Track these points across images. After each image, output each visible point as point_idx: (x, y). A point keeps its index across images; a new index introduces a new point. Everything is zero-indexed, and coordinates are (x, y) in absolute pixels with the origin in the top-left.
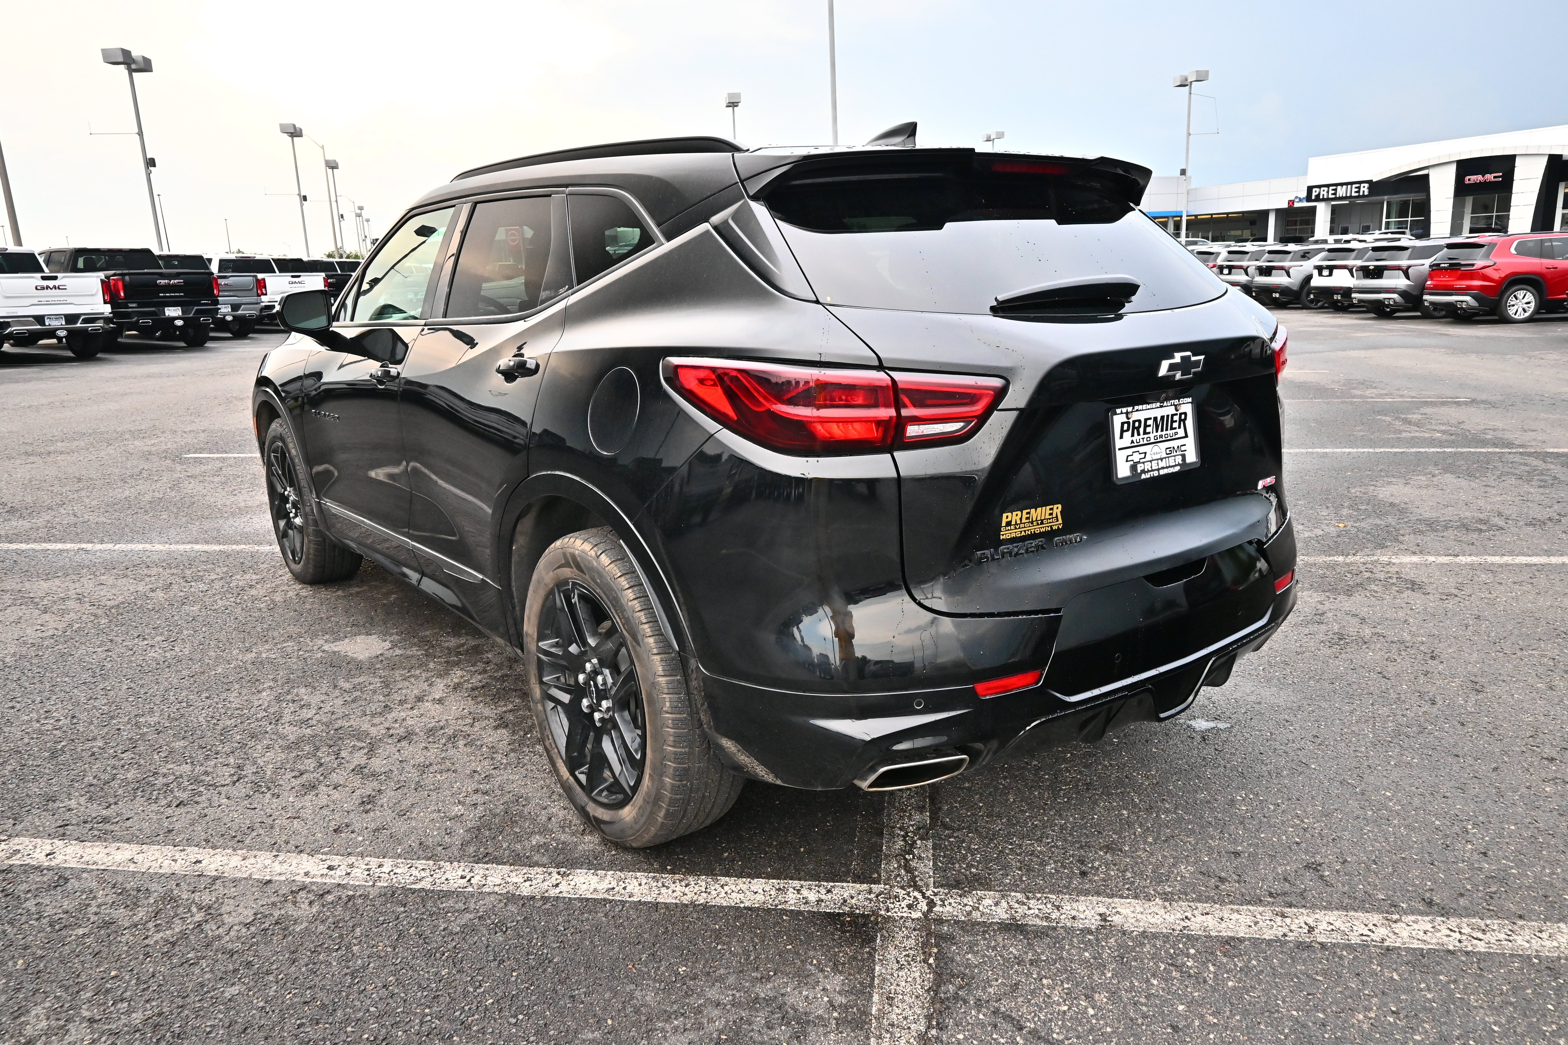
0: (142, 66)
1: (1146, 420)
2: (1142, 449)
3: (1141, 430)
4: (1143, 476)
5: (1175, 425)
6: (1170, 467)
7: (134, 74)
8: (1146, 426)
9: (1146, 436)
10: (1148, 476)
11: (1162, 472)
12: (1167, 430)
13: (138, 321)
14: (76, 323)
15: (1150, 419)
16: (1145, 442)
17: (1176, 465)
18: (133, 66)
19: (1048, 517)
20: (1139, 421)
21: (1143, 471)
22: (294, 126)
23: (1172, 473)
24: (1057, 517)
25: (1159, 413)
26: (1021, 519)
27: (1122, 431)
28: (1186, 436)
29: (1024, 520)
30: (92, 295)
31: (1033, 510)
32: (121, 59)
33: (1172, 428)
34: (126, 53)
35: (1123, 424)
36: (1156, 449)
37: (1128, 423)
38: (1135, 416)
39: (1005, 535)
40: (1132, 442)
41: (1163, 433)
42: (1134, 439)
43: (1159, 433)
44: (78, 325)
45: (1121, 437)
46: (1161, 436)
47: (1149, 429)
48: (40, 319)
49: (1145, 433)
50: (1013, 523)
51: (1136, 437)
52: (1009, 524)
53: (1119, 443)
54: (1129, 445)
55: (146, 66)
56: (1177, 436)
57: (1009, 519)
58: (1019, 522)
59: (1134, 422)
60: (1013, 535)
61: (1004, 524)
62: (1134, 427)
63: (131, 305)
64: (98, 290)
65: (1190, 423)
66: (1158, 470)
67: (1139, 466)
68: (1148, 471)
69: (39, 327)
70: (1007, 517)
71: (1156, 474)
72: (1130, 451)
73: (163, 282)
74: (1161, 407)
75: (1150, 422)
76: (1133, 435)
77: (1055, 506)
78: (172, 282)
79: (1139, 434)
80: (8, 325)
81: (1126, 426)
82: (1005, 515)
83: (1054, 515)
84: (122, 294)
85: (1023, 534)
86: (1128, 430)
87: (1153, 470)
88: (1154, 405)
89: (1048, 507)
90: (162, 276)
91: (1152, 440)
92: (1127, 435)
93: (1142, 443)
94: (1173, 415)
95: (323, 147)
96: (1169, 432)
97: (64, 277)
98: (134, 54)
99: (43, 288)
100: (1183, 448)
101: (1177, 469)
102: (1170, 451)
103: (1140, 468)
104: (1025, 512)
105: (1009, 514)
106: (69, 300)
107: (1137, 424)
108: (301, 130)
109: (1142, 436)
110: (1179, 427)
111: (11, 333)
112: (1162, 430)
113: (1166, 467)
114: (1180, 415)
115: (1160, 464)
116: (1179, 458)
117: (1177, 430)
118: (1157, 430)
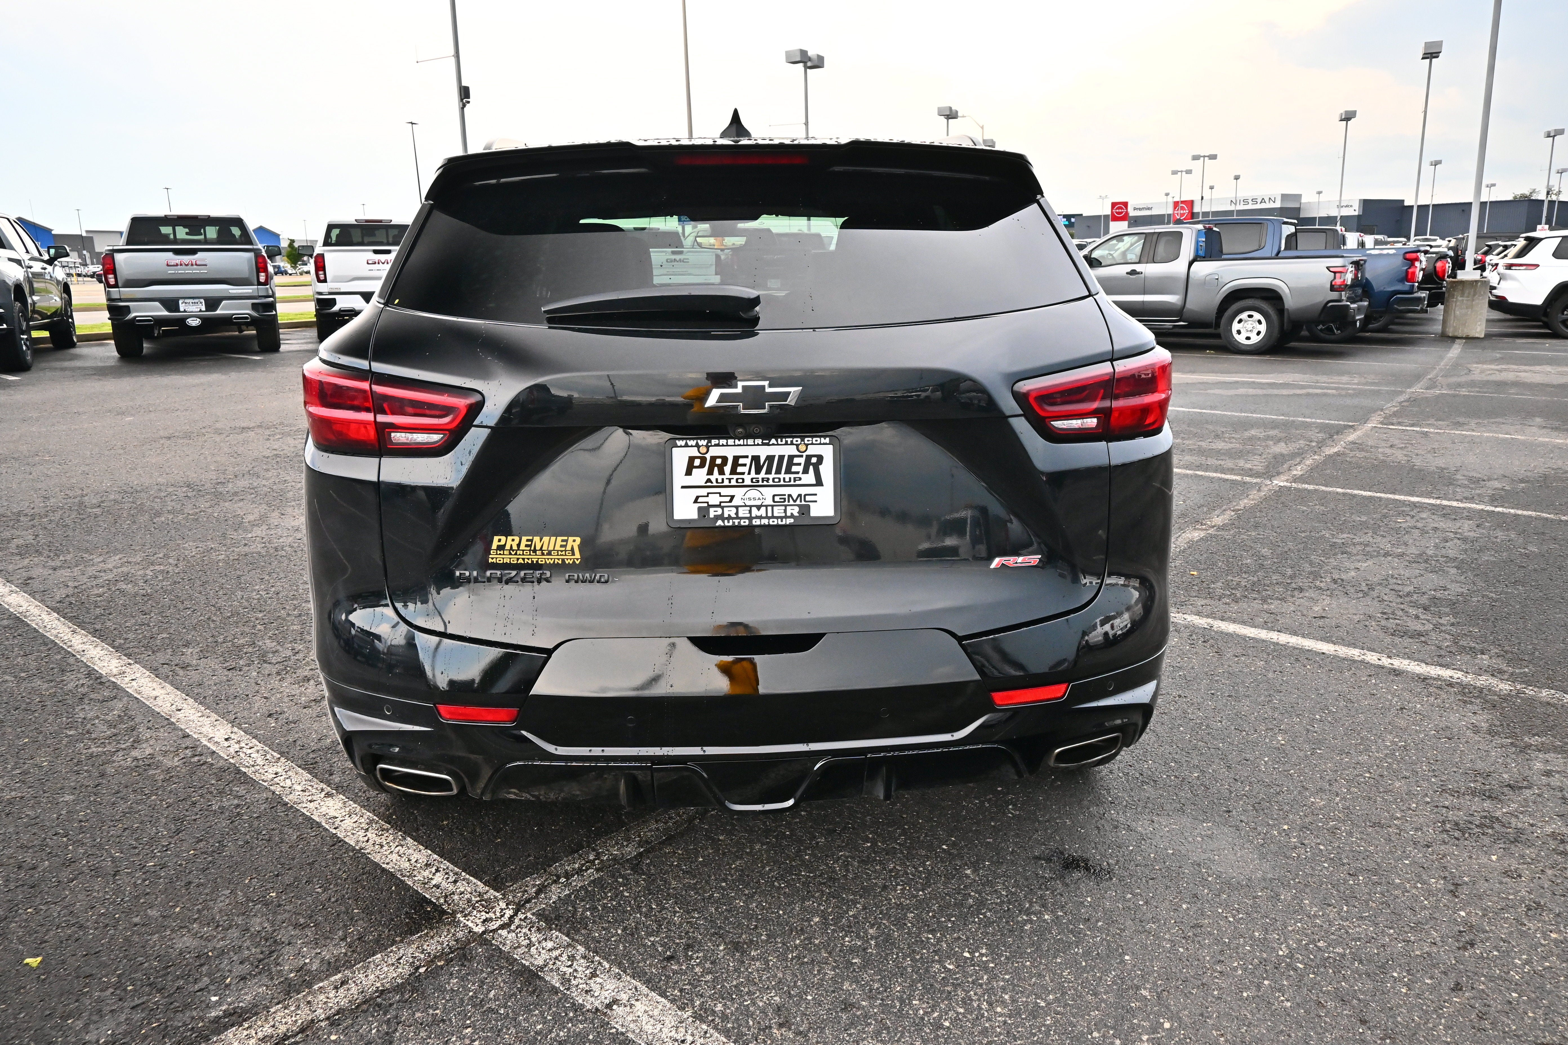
0: (816, 63)
1: (736, 457)
2: (724, 491)
3: (727, 468)
4: (720, 523)
5: (797, 469)
6: (775, 517)
7: (808, 70)
8: (737, 465)
9: (736, 477)
10: (729, 523)
11: (756, 522)
12: (778, 473)
15: (747, 457)
16: (733, 483)
17: (786, 517)
18: (809, 64)
19: (558, 548)
20: (725, 459)
21: (719, 517)
22: (950, 108)
23: (777, 525)
24: (572, 550)
25: (763, 452)
26: (519, 545)
27: (690, 468)
28: (819, 482)
29: (522, 547)
31: (537, 539)
32: (798, 59)
33: (788, 471)
34: (803, 53)
35: (691, 459)
36: (753, 493)
37: (702, 458)
38: (716, 452)
39: (495, 557)
40: (709, 481)
41: (771, 476)
42: (713, 478)
43: (763, 475)
45: (689, 472)
46: (766, 480)
47: (742, 469)
49: (733, 473)
50: (508, 547)
51: (715, 476)
52: (501, 548)
53: (681, 481)
54: (704, 484)
55: (818, 63)
56: (797, 483)
57: (502, 543)
58: (515, 547)
59: (714, 458)
60: (507, 561)
61: (494, 546)
62: (714, 464)
65: (827, 468)
66: (750, 518)
67: (712, 510)
68: (729, 518)
70: (500, 540)
71: (743, 522)
72: (704, 492)
74: (763, 444)
75: (744, 461)
76: (710, 473)
77: (571, 539)
79: (722, 472)
81: (697, 462)
82: (496, 538)
83: (569, 548)
85: (521, 561)
86: (701, 466)
87: (738, 518)
88: (750, 442)
89: (560, 539)
91: (748, 483)
92: (700, 472)
93: (725, 483)
94: (791, 458)
95: (982, 128)
96: (782, 475)
98: (810, 54)
100: (808, 498)
101: (789, 521)
102: (781, 499)
103: (714, 512)
104: (524, 539)
105: (503, 538)
107: (718, 461)
108: (957, 112)
109: (727, 476)
110: (806, 471)
112: (769, 472)
113: (767, 517)
114: (809, 458)
115: (755, 512)
116: (797, 509)
117: (800, 475)
118: (758, 472)
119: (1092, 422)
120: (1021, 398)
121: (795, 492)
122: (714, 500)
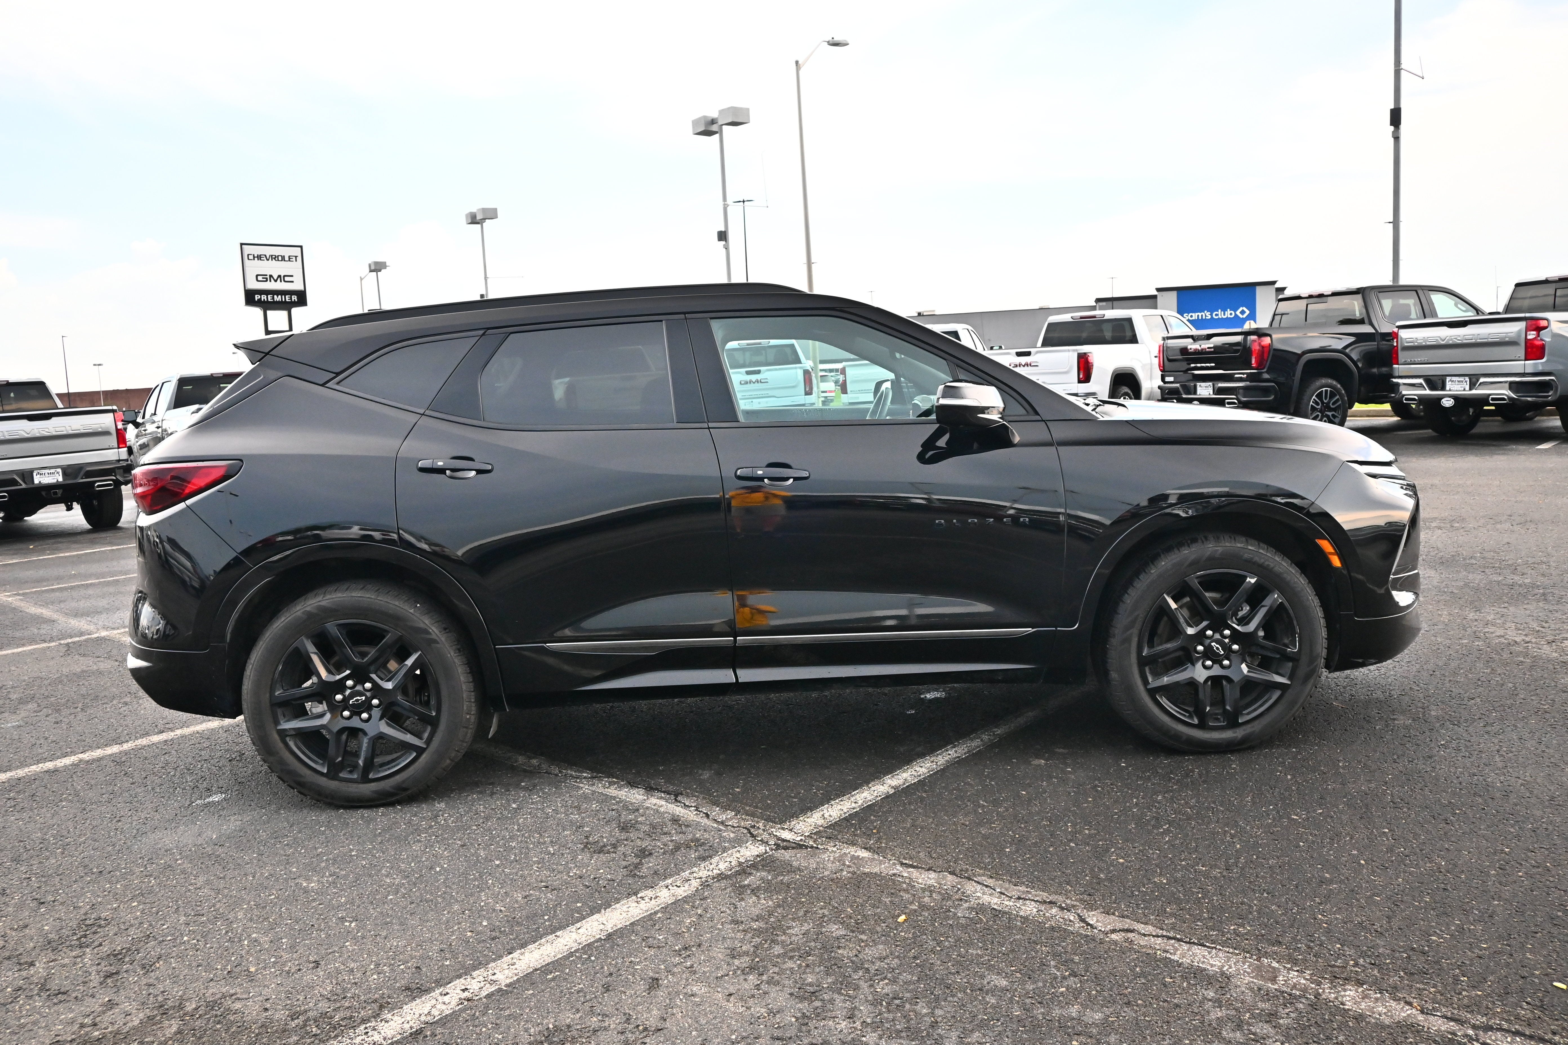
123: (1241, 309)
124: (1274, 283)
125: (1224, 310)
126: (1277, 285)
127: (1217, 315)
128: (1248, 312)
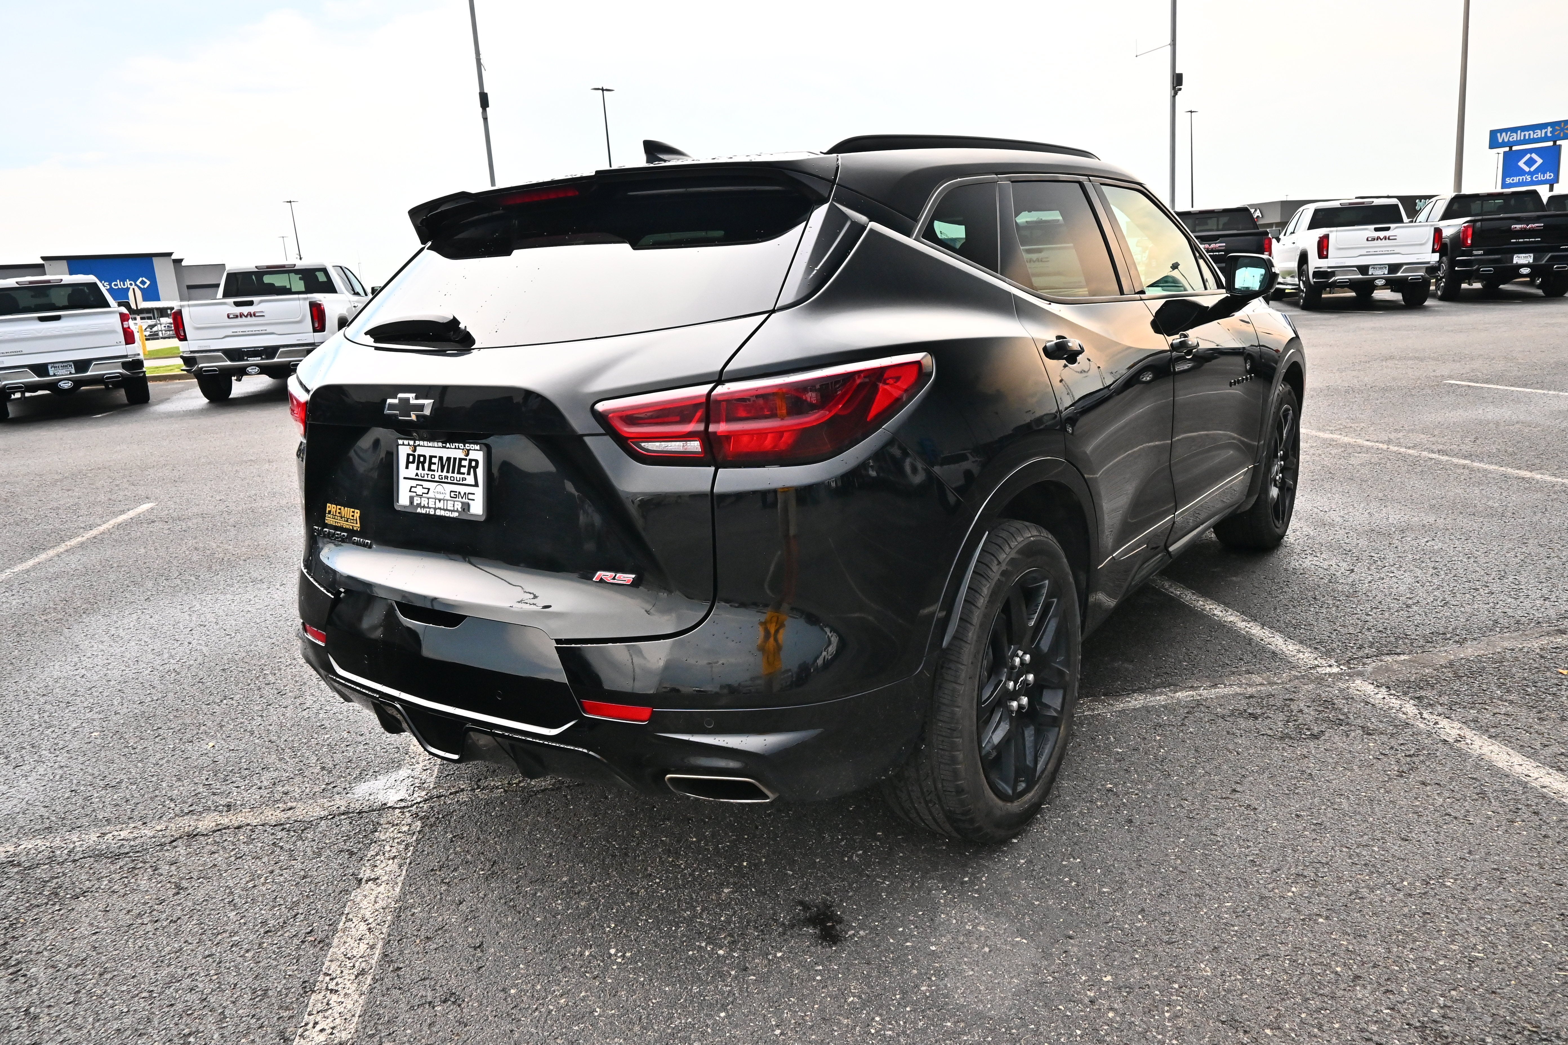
1: (431, 457)
2: (426, 484)
3: (426, 465)
4: (419, 510)
5: (464, 470)
6: (447, 510)
8: (431, 463)
9: (431, 473)
10: (423, 511)
11: (438, 513)
12: (453, 472)
13: (1478, 269)
14: (1397, 272)
15: (435, 457)
16: (430, 478)
17: (454, 511)
19: (350, 517)
20: (425, 458)
21: (419, 505)
23: (449, 518)
24: (356, 520)
25: (446, 453)
27: (408, 462)
28: (476, 485)
29: (338, 515)
30: (1421, 245)
31: (343, 509)
33: (460, 473)
35: (408, 455)
36: (440, 488)
37: (414, 456)
38: (420, 451)
39: (328, 519)
40: (417, 475)
41: (450, 475)
42: (419, 473)
43: (444, 474)
44: (1399, 274)
45: (407, 467)
46: (446, 477)
47: (433, 467)
48: (1363, 269)
49: (430, 469)
51: (420, 471)
52: (331, 511)
53: (403, 472)
54: (414, 477)
56: (464, 482)
58: (335, 515)
59: (419, 456)
60: (332, 522)
61: (328, 510)
62: (421, 462)
63: (1475, 253)
64: (1428, 240)
65: (480, 471)
66: (435, 509)
67: (416, 499)
68: (424, 507)
69: (1360, 276)
70: (330, 507)
71: (432, 512)
72: (414, 483)
73: (1518, 227)
74: (443, 447)
75: (434, 460)
76: (418, 468)
77: (356, 511)
78: (1530, 226)
79: (423, 469)
80: (1333, 274)
81: (411, 458)
82: (328, 505)
84: (1469, 242)
85: (337, 523)
86: (413, 462)
87: (428, 507)
88: (436, 444)
89: (351, 509)
90: (1519, 220)
91: (437, 479)
92: (413, 467)
93: (426, 478)
94: (461, 460)
96: (455, 475)
97: (1396, 228)
99: (1374, 239)
100: (470, 497)
101: (455, 515)
102: (455, 495)
103: (417, 501)
104: (339, 508)
105: (332, 505)
106: (1397, 250)
107: (422, 459)
109: (426, 472)
110: (469, 474)
111: (1335, 282)
112: (448, 472)
113: (444, 509)
114: (471, 461)
115: (439, 505)
116: (460, 504)
117: (465, 476)
118: (442, 471)
119: (694, 446)
120: (601, 418)
121: (463, 489)
122: (419, 491)
123: (140, 279)
124: (170, 254)
125: (124, 281)
126: (174, 257)
127: (116, 285)
128: (148, 283)
